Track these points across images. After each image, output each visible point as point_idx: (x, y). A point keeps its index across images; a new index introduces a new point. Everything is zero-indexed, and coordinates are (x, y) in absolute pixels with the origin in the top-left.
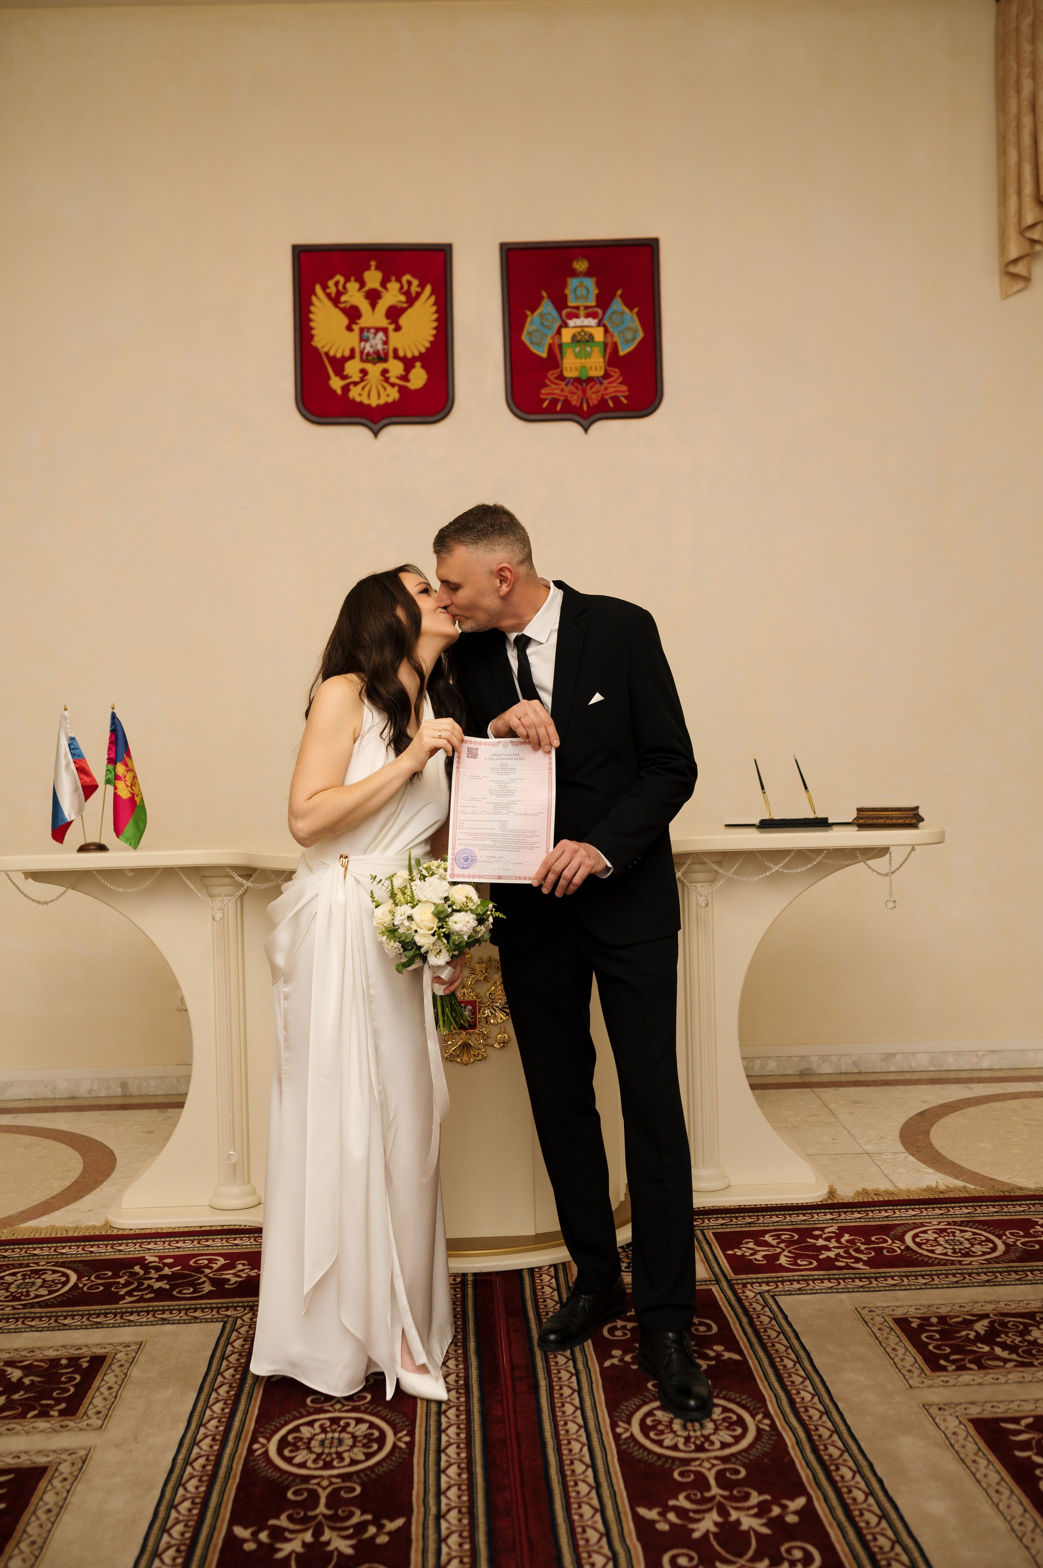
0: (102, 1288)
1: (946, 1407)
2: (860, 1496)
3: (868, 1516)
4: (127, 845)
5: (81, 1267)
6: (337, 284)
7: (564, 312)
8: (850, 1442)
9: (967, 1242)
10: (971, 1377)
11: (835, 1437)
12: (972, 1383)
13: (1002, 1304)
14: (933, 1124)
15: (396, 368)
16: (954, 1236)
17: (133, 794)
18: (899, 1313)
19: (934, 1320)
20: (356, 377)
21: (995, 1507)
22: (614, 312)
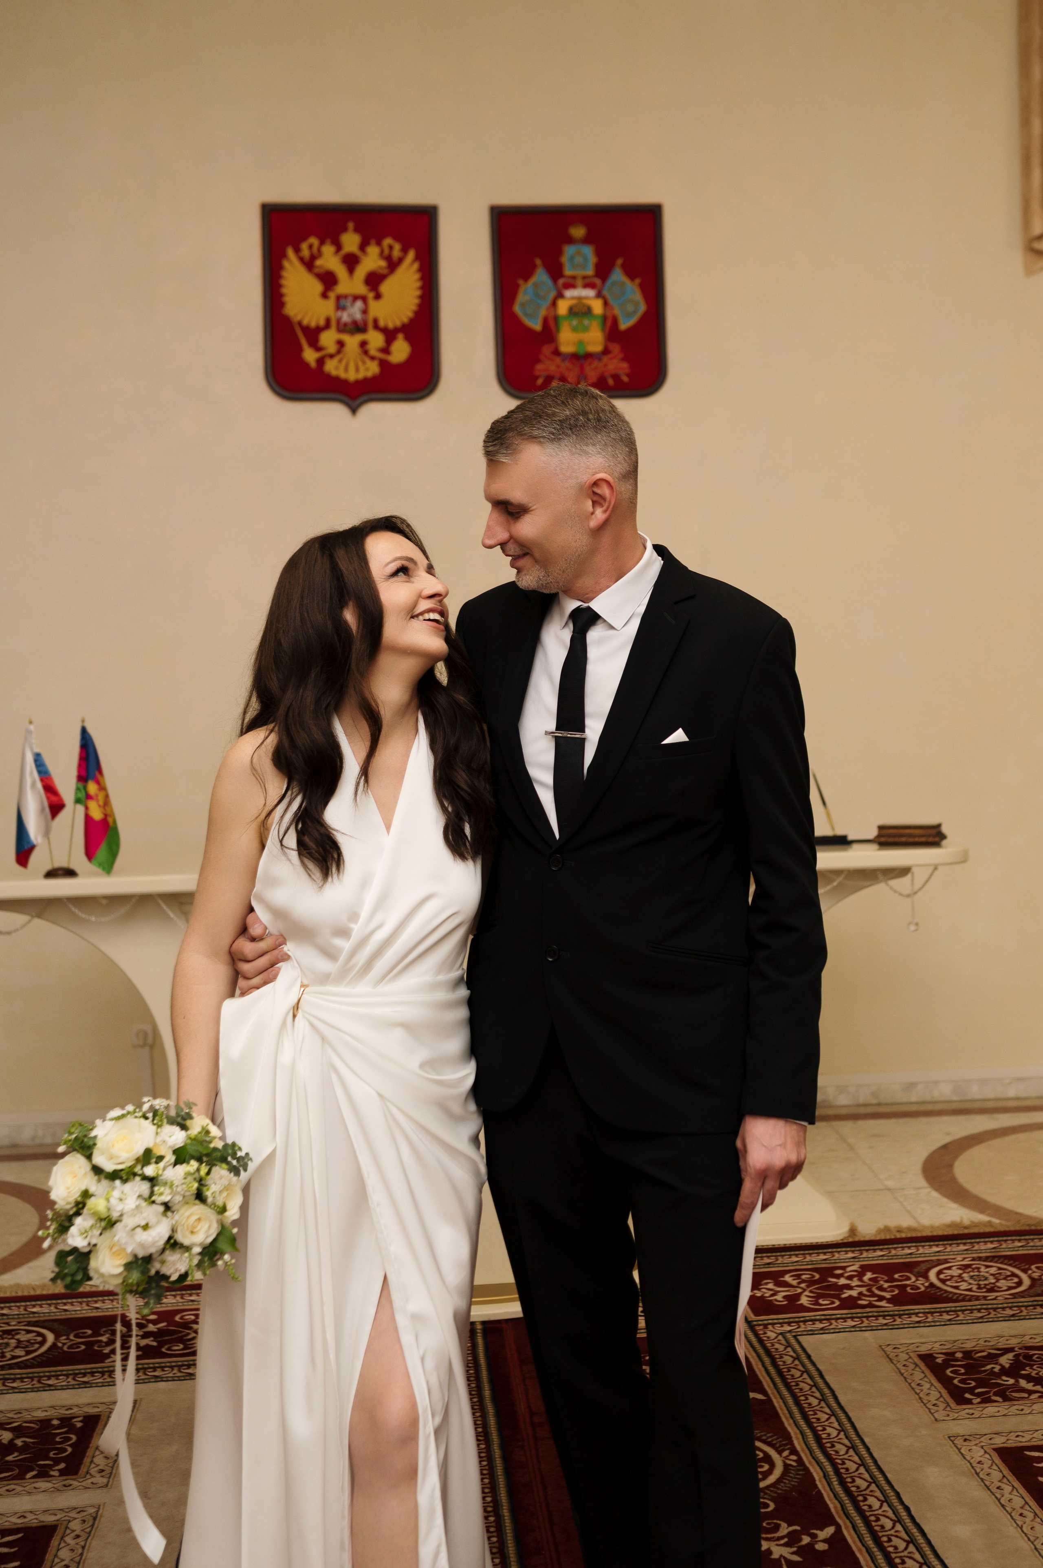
0: (83, 1347)
1: (971, 1438)
2: (888, 1524)
3: (896, 1541)
4: (100, 870)
5: (56, 1326)
6: (311, 247)
7: (561, 282)
8: (877, 1473)
9: (991, 1277)
10: (997, 1409)
11: (862, 1470)
12: (997, 1414)
13: (1027, 1338)
14: (956, 1157)
15: (376, 340)
16: (979, 1272)
17: (106, 815)
18: (924, 1349)
19: (959, 1355)
20: (332, 348)
21: (1019, 1529)
22: (614, 283)
